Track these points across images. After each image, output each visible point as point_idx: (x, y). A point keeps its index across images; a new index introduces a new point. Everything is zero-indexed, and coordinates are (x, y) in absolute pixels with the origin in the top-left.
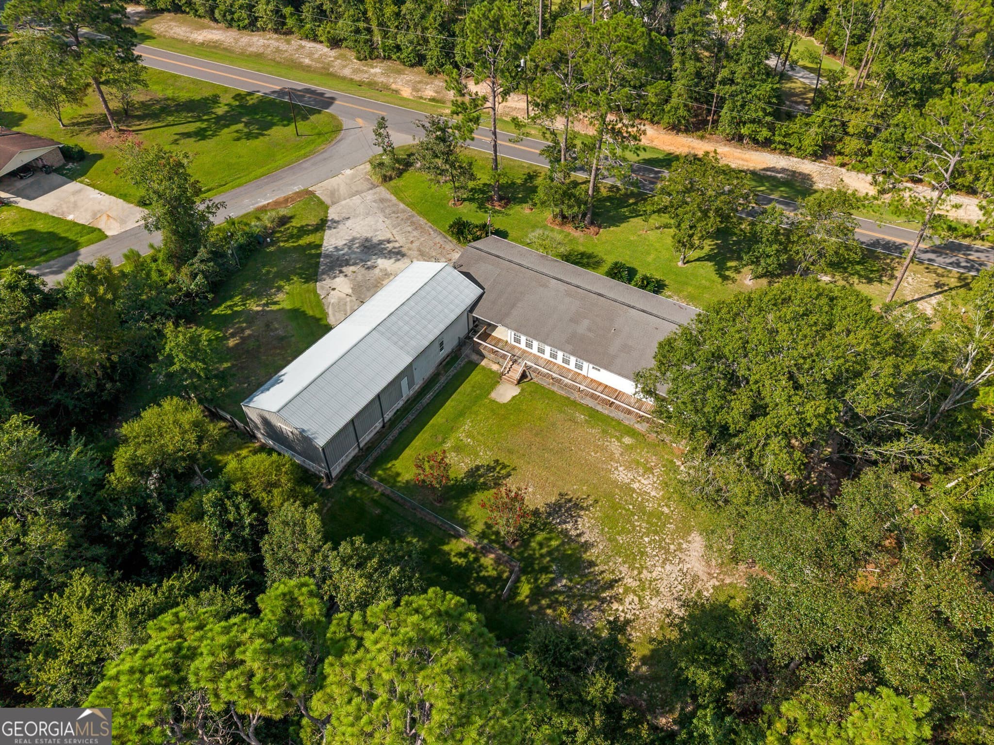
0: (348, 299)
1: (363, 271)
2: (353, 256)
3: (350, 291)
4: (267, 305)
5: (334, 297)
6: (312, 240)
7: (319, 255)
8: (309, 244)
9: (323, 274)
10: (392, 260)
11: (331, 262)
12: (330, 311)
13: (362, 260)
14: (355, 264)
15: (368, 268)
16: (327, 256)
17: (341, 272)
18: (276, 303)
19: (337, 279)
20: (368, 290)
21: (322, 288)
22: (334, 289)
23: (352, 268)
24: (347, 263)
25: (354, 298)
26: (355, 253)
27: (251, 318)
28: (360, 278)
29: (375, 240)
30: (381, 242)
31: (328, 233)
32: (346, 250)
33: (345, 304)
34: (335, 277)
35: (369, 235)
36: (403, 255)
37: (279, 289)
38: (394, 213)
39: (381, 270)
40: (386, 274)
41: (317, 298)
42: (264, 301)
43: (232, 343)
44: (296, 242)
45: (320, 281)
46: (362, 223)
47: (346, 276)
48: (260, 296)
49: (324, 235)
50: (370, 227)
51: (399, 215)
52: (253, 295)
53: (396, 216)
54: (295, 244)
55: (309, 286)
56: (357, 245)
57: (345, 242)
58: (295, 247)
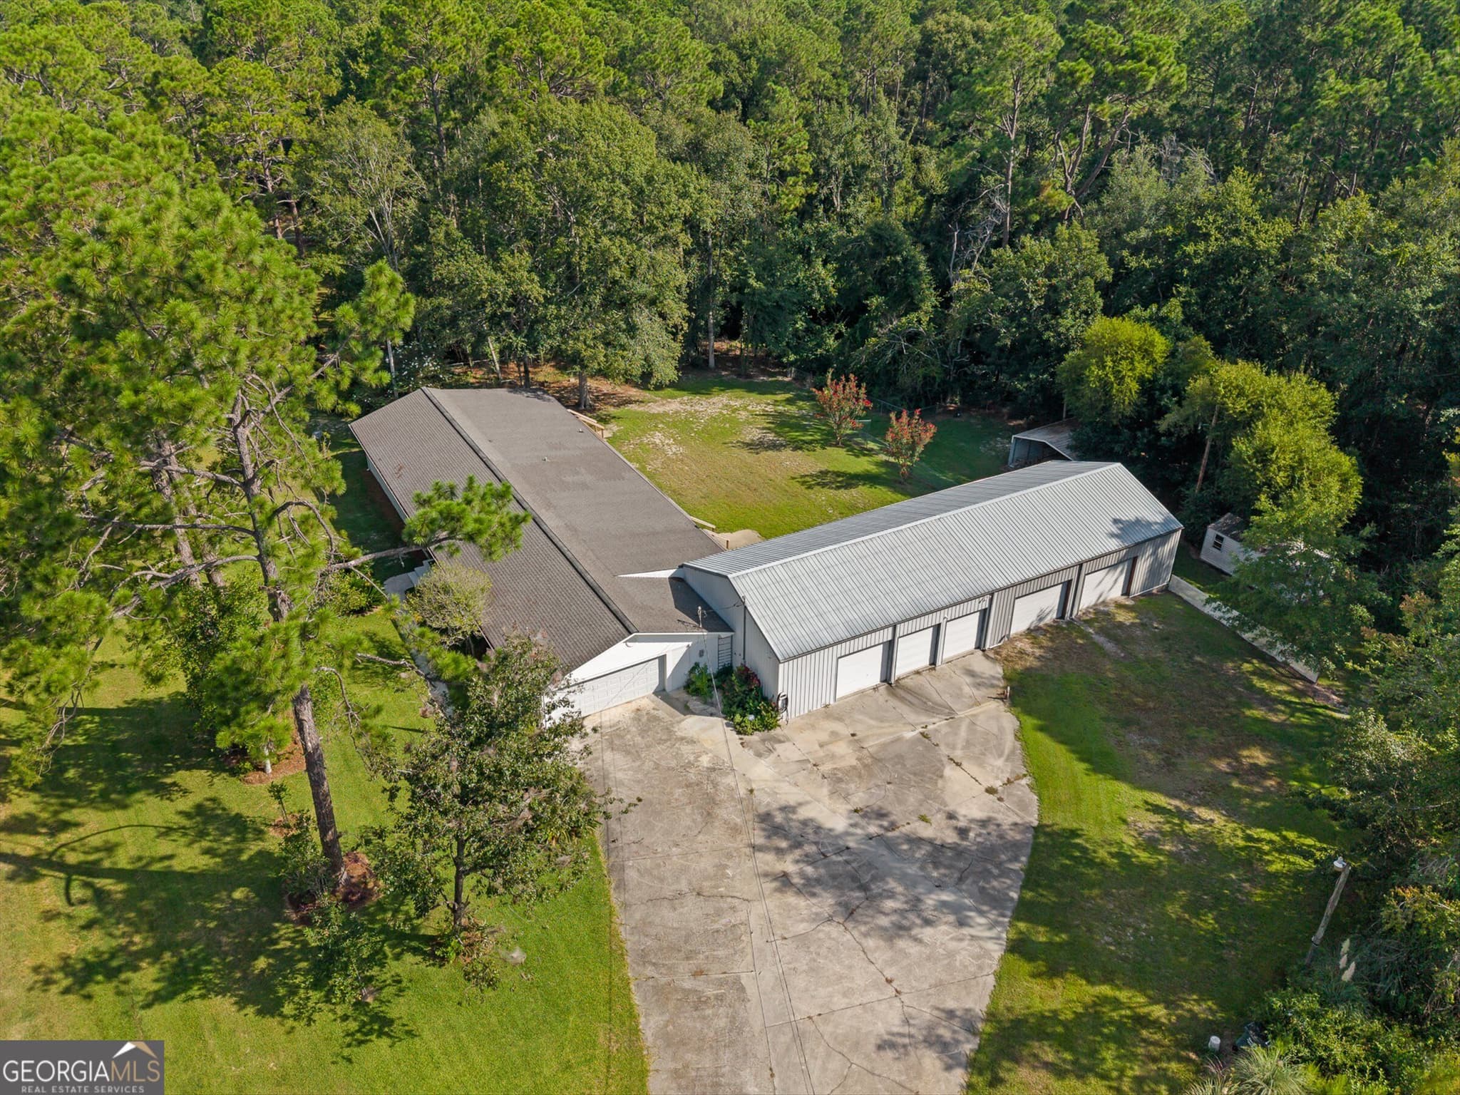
0: (958, 754)
1: (897, 813)
2: (912, 870)
3: (949, 771)
4: (1189, 817)
5: (997, 769)
6: (1038, 987)
7: (1024, 911)
8: (1053, 972)
9: (1015, 846)
10: (803, 813)
11: (986, 875)
12: (1009, 741)
13: (890, 846)
14: (916, 841)
15: (881, 815)
16: (996, 901)
17: (963, 832)
18: (1157, 809)
19: (979, 814)
20: (900, 759)
21: (1022, 805)
22: (991, 791)
23: (926, 832)
24: (937, 851)
25: (944, 750)
26: (903, 878)
27: (1215, 794)
28: (913, 797)
29: (826, 902)
30: (809, 887)
31: (978, 1002)
32: (930, 901)
33: (968, 744)
34: (984, 823)
35: (834, 930)
36: (765, 818)
37: (1151, 844)
38: (701, 1002)
39: (846, 797)
40: (837, 780)
41: (1041, 784)
42: (1191, 827)
43: (1258, 757)
44: (1105, 1000)
45: (1028, 827)
46: (839, 1002)
47: (951, 816)
48: (1208, 847)
49: (994, 997)
50: (813, 970)
51: (688, 984)
52: (1229, 857)
53: (698, 984)
54: (1106, 990)
55: (1062, 820)
56: (889, 904)
57: (927, 933)
58: (1108, 979)
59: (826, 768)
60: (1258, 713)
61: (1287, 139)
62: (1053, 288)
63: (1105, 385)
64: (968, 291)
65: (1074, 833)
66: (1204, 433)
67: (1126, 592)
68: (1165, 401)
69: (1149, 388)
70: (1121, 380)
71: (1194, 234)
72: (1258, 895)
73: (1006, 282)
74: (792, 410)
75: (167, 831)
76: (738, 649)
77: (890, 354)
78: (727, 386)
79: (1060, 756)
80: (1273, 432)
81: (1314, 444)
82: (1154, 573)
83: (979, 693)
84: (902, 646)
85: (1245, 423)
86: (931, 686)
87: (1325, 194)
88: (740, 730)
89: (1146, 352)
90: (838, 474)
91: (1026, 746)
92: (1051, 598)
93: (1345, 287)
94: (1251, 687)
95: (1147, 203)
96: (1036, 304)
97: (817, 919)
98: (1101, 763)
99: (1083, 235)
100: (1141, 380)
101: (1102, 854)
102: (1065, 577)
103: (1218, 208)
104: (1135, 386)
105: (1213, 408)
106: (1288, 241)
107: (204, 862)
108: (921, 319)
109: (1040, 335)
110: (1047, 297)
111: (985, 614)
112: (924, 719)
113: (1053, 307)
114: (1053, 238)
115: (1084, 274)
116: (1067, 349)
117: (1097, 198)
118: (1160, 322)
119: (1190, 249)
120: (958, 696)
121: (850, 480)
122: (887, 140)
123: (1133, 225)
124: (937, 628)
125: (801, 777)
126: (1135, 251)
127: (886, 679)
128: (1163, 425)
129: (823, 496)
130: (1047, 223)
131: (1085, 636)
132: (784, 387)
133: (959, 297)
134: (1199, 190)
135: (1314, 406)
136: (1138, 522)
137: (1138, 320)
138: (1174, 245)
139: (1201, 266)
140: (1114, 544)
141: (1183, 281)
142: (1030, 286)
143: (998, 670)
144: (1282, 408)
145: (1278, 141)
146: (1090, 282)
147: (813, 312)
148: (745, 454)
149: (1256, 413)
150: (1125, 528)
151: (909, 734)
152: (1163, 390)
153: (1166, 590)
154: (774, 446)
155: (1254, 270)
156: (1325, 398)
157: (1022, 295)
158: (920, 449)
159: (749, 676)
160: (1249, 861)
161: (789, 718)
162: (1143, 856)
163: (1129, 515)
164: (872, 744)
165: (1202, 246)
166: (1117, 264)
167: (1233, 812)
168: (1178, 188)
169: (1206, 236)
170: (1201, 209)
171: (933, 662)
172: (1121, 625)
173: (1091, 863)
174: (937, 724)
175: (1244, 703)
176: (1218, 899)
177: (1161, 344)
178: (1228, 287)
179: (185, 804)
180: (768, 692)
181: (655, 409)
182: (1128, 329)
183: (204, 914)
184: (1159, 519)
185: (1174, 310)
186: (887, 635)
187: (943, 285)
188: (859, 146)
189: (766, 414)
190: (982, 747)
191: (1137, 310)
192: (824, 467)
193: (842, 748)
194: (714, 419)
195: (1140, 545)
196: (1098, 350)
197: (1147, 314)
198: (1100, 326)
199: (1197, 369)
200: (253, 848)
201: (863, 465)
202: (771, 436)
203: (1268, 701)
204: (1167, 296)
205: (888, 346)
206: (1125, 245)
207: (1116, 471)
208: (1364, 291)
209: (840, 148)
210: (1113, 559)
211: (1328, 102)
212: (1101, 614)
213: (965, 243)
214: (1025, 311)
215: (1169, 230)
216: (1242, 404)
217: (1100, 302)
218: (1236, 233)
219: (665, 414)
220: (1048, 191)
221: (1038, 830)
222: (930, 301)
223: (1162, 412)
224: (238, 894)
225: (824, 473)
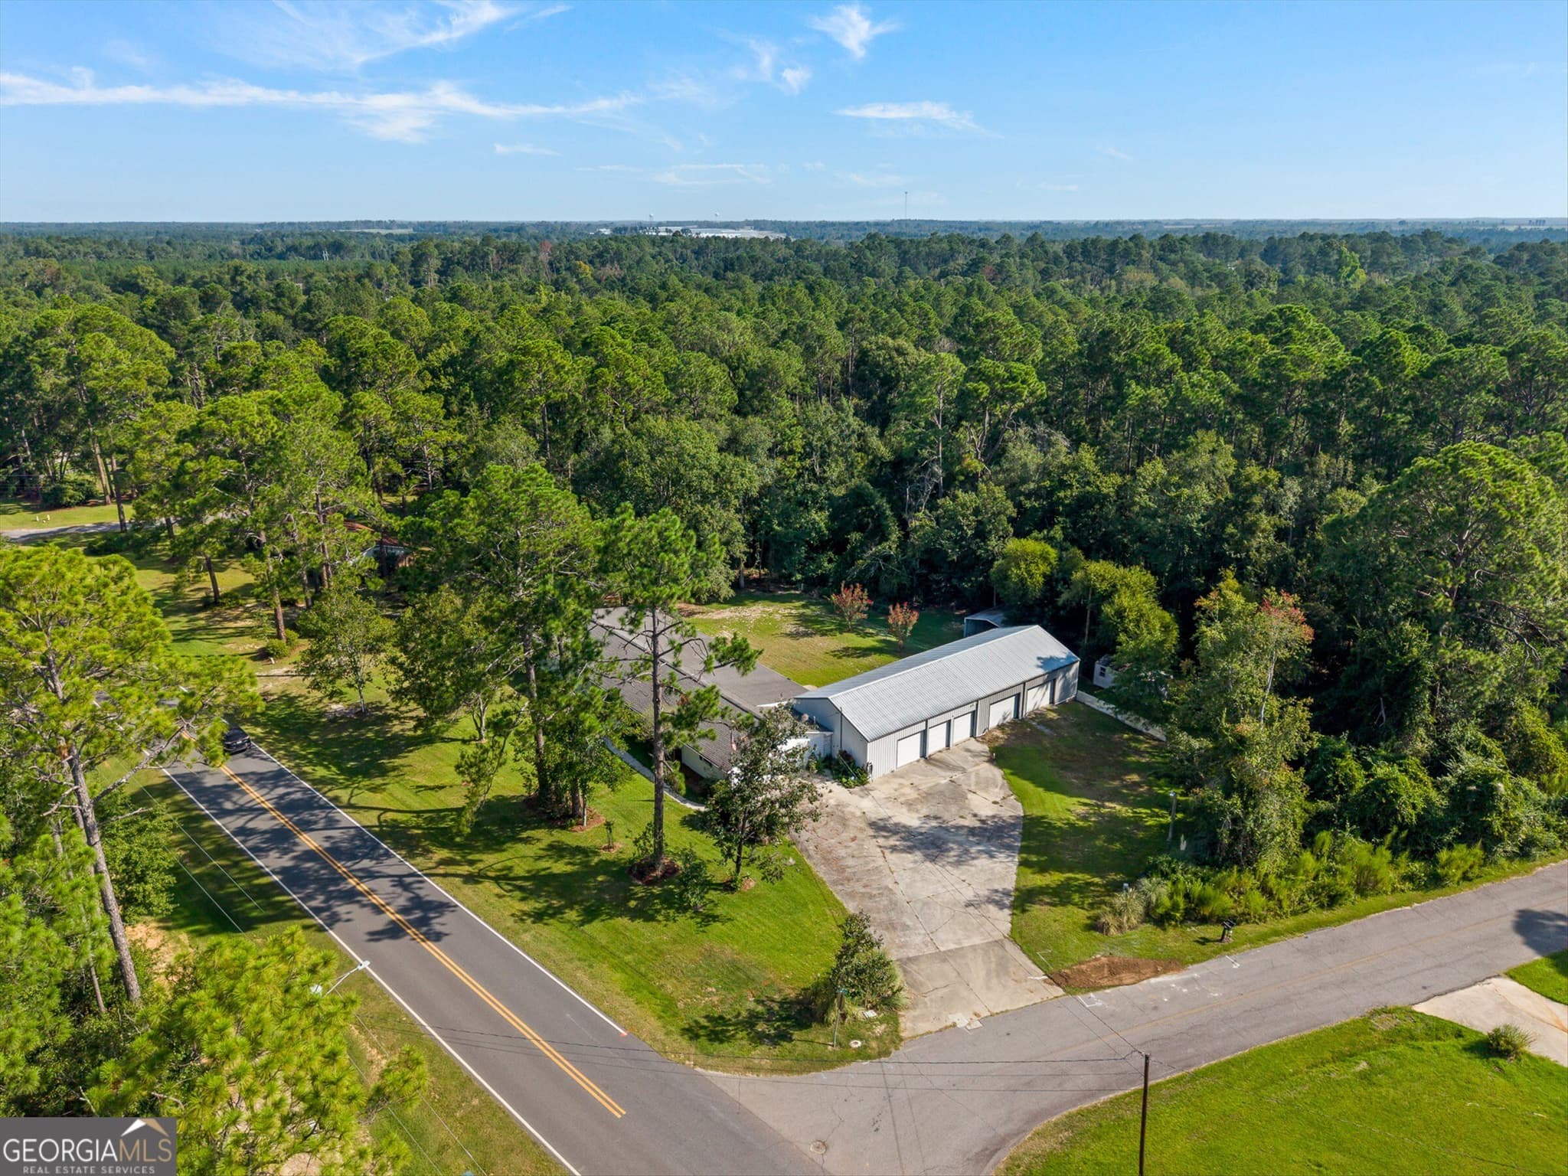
0: (973, 788)
1: (946, 816)
2: (961, 839)
3: (970, 796)
4: (1104, 807)
5: (997, 793)
6: (1037, 877)
7: (1022, 850)
8: (1043, 871)
9: (1013, 825)
10: (894, 820)
11: (1000, 838)
12: (1000, 780)
13: (947, 829)
14: (958, 828)
15: (936, 818)
16: (1009, 847)
17: (983, 822)
18: (1085, 804)
19: (990, 813)
20: (941, 793)
21: (1013, 807)
22: (995, 803)
23: (964, 823)
24: (972, 831)
25: (964, 787)
26: (957, 842)
27: (1115, 796)
28: (953, 809)
29: (918, 855)
30: (909, 850)
31: (1009, 885)
32: (974, 850)
33: (977, 784)
34: (993, 817)
35: (929, 865)
36: (874, 824)
37: (1084, 818)
38: (871, 897)
39: (917, 811)
40: (910, 805)
41: (1021, 797)
42: (1103, 811)
43: (1135, 778)
44: (1070, 879)
45: (1017, 817)
46: (941, 890)
47: (975, 815)
48: (1114, 818)
49: (1017, 881)
50: (924, 880)
51: (863, 890)
52: (1125, 821)
53: (868, 890)
54: (1070, 875)
55: (1036, 812)
56: (952, 853)
57: (975, 862)
58: (1071, 870)
59: (902, 799)
60: (1133, 759)
61: (1112, 423)
62: (980, 522)
63: (1022, 580)
64: (922, 526)
65: (1043, 817)
66: (1086, 604)
67: (1052, 702)
68: (1059, 588)
69: (1049, 580)
70: (1031, 576)
71: (1063, 485)
72: (1141, 835)
73: (950, 520)
74: (808, 612)
75: (540, 858)
76: (837, 741)
77: (873, 570)
78: (756, 599)
79: (1028, 786)
80: (1124, 600)
81: (1147, 606)
82: (1066, 689)
83: (976, 760)
84: (931, 733)
85: (1108, 597)
86: (949, 757)
87: (1141, 457)
88: (847, 786)
89: (1044, 558)
90: (856, 649)
91: (1009, 782)
92: (1009, 705)
93: (1153, 515)
94: (1129, 747)
95: (1032, 467)
96: (970, 533)
97: (915, 862)
98: (1050, 787)
99: (997, 489)
100: (1044, 575)
101: (1059, 824)
102: (1015, 691)
103: (1076, 469)
104: (1041, 580)
105: (1089, 589)
106: (1120, 487)
107: (569, 869)
108: (890, 546)
109: (974, 552)
110: (976, 528)
111: (974, 714)
112: (950, 774)
113: (981, 534)
114: (975, 489)
115: (999, 513)
116: (994, 559)
117: (998, 463)
118: (1049, 540)
119: (1062, 494)
120: (967, 762)
121: (866, 652)
122: (848, 426)
123: (1024, 480)
124: (949, 723)
125: (889, 804)
126: (1028, 496)
127: (923, 755)
128: (1060, 601)
129: (850, 662)
130: (971, 481)
131: (1031, 726)
132: (798, 598)
133: (915, 530)
134: (1062, 458)
135: (1145, 584)
136: (1051, 658)
137: (1036, 539)
138: (1051, 493)
139: (1069, 505)
140: (1041, 671)
141: (1060, 514)
142: (964, 522)
143: (986, 748)
144: (1128, 586)
145: (1107, 424)
146: (1003, 518)
147: (810, 546)
148: (789, 640)
149: (1114, 589)
150: (1045, 662)
151: (943, 782)
152: (1057, 581)
153: (1075, 699)
154: (806, 635)
155: (1102, 506)
156: (1151, 580)
157: (960, 527)
158: (910, 628)
159: (846, 755)
160: (1137, 822)
161: (874, 777)
162: (1081, 823)
163: (1046, 655)
164: (924, 787)
165: (1069, 493)
166: (1019, 506)
167: (1125, 802)
168: (1049, 456)
169: (1071, 486)
170: (1064, 468)
171: (948, 745)
172: (1051, 720)
173: (1055, 828)
174: (957, 776)
175: (1126, 754)
176: (1122, 837)
177: (1053, 553)
178: (1088, 516)
179: (543, 845)
180: (860, 763)
181: (715, 616)
182: (1031, 545)
183: (588, 888)
184: (1064, 656)
185: (1057, 532)
186: (922, 727)
187: (903, 525)
188: (831, 432)
189: (791, 615)
190: (985, 784)
191: (1035, 534)
192: (846, 645)
193: (907, 790)
194: (759, 621)
195: (1055, 671)
196: (1014, 559)
197: (1041, 536)
198: (1013, 544)
199: (1075, 567)
200: (596, 860)
201: (869, 642)
202: (802, 629)
203: (1137, 752)
204: (1052, 525)
205: (870, 566)
206: (1021, 493)
207: (1036, 630)
208: (1165, 516)
209: (818, 434)
210: (1040, 681)
211: (1132, 401)
212: (1039, 716)
213: (916, 496)
214: (963, 538)
215: (1047, 483)
216: (1105, 586)
217: (1011, 530)
218: (1088, 483)
219: (724, 619)
220: (968, 461)
221: (1025, 817)
222: (895, 535)
223: (1059, 594)
224: (600, 879)
225: (846, 649)
